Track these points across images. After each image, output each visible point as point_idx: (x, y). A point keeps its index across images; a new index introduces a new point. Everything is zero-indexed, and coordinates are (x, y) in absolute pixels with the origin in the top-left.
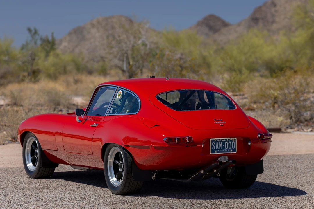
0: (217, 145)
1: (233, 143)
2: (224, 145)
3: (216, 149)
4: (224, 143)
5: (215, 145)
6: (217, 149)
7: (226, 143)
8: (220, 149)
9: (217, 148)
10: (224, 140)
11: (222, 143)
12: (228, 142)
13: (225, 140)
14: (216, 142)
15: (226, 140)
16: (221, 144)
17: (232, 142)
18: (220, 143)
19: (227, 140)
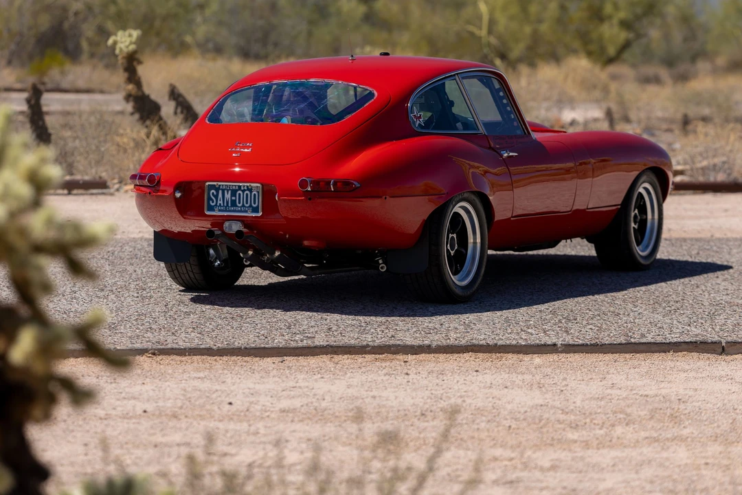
0: (220, 195)
1: (255, 195)
2: (233, 198)
3: (218, 205)
4: (234, 193)
5: (216, 197)
6: (220, 204)
7: (240, 194)
8: (225, 204)
9: (219, 202)
10: (234, 187)
11: (230, 192)
12: (243, 191)
13: (237, 188)
14: (217, 189)
15: (240, 187)
16: (228, 196)
17: (251, 192)
18: (226, 192)
19: (242, 189)
